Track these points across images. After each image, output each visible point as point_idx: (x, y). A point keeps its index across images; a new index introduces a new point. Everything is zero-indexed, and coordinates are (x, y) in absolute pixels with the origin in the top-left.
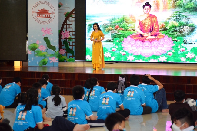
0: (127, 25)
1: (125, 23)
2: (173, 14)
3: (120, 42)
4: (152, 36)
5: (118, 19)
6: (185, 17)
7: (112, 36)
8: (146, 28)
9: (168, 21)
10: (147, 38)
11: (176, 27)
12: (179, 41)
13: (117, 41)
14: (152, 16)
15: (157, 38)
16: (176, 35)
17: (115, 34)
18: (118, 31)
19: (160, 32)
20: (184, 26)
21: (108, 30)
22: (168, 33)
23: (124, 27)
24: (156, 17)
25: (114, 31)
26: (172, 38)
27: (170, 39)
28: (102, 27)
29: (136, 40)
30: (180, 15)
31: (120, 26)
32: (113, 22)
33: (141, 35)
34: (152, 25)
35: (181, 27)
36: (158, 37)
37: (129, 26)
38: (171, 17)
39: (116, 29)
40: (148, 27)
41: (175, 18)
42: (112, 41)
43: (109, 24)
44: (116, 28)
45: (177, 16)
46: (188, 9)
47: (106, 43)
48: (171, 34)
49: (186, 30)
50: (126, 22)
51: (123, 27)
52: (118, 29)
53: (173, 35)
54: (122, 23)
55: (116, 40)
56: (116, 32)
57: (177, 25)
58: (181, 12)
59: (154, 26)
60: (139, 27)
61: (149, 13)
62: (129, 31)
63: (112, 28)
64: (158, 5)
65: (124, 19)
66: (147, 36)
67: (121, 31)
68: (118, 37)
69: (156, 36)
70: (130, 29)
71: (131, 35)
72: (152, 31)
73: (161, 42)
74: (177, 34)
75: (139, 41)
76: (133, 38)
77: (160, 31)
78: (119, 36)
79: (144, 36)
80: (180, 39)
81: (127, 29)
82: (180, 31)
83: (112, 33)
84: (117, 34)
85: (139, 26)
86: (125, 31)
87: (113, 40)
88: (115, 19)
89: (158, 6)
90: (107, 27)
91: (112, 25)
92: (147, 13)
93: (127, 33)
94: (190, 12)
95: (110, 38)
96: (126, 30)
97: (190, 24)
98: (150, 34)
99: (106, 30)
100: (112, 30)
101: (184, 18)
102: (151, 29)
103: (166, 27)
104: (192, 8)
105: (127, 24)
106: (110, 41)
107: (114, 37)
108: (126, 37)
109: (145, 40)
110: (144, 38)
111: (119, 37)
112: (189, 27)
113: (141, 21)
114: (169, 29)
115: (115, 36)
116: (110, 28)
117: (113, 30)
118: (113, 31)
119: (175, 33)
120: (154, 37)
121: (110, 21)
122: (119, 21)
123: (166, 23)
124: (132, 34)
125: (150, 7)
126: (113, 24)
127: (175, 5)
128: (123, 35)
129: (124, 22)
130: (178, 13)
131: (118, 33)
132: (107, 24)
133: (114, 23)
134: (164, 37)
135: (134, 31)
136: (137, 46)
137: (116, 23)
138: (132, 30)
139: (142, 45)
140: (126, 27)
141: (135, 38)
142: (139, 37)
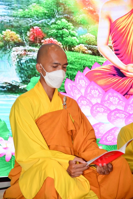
0: (72, 32)
1: (64, 22)
7: (21, 69)
17: (32, 60)
23: (62, 36)
25: (28, 47)
29: (105, 88)
31: (46, 30)
32: (20, 12)
33: (119, 73)
37: (78, 36)
39: (32, 44)
42: (24, 91)
43: (7, 19)
44: (35, 39)
50: (69, 20)
51: (57, 37)
52: (40, 43)
54: (53, 20)
60: (111, 42)
62: (80, 55)
63: (17, 37)
65: (58, 5)
70: (83, 47)
71: (87, 70)
76: (95, 82)
79: (128, 74)
83: (20, 57)
85: (110, 38)
87: (25, 86)
91: (15, 24)
95: (15, 79)
96: (70, 50)
100: (19, 44)
105: (70, 24)
106: (12, 89)
107: (27, 72)
110: (126, 82)
113: (113, 20)
116: (10, 35)
117: (22, 44)
118: (21, 48)
122: (42, 10)
124: (90, 67)
126: (22, 22)
129: (60, 19)
133: (24, 17)
135: (96, 53)
136: (111, 112)
137: (31, 17)
138: (90, 52)
139: (126, 107)
140: (69, 39)
141: (102, 82)
142: (115, 79)
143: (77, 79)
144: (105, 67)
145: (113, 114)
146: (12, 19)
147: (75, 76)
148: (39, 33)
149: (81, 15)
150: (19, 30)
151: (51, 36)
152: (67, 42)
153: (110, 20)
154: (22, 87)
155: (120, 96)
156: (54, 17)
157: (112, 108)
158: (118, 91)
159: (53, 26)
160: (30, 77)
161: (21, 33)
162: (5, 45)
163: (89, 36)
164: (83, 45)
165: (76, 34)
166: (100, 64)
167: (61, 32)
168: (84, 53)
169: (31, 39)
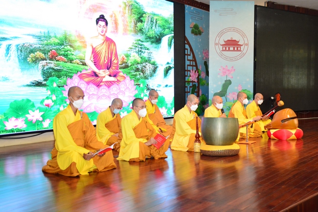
0: (73, 53)
1: (69, 47)
2: (135, 42)
3: (59, 87)
4: (110, 76)
5: (56, 37)
6: (148, 49)
7: (44, 73)
8: (101, 61)
9: (129, 53)
10: (104, 80)
11: (138, 64)
12: (141, 86)
13: (55, 85)
14: (109, 41)
15: (116, 80)
16: (138, 76)
17: (50, 68)
18: (55, 62)
19: (120, 70)
20: (147, 63)
21: (34, 59)
22: (129, 73)
23: (67, 55)
24: (115, 44)
25: (48, 61)
26: (134, 80)
27: (133, 82)
28: (21, 51)
29: (88, 83)
30: (141, 45)
31: (59, 52)
32: (45, 42)
33: (95, 75)
34: (110, 56)
35: (144, 64)
36: (118, 78)
37: (76, 55)
38: (132, 47)
39: (51, 59)
40: (105, 61)
41: (137, 49)
42: (45, 85)
43: (38, 46)
44: (52, 56)
45: (139, 46)
46: (150, 38)
47: (30, 88)
48: (133, 75)
49: (149, 69)
50: (71, 46)
51: (64, 55)
52: (55, 59)
53: (136, 75)
54: (63, 47)
55: (53, 81)
56: (52, 64)
57: (139, 60)
58: (143, 42)
59: (113, 59)
60: (92, 59)
61: (104, 35)
62: (76, 65)
63: (43, 55)
64: (116, 23)
65: (66, 38)
66: (104, 77)
67: (61, 63)
68: (56, 76)
69: (115, 76)
70: (78, 61)
71: (79, 73)
72: (110, 68)
73: (122, 86)
74: (140, 74)
75: (93, 86)
76: (83, 80)
77: (121, 68)
78: (58, 73)
79: (100, 75)
80: (143, 83)
81: (73, 60)
82: (143, 71)
83: (44, 66)
84: (53, 69)
85: (92, 56)
86: (69, 64)
87: (46, 82)
88: (50, 37)
89: (116, 25)
90: (32, 51)
91: (42, 49)
92: (103, 34)
93: (72, 67)
94: (152, 42)
95: (40, 78)
96: (71, 63)
97: (152, 61)
98: (108, 72)
99: (29, 59)
100: (43, 59)
101: (146, 51)
102: (109, 64)
103: (127, 63)
104: (153, 38)
105: (72, 49)
106: (38, 84)
107: (47, 75)
108: (71, 77)
109: (101, 84)
110: (99, 79)
111: (59, 77)
112: (151, 66)
113: (94, 47)
114: (131, 66)
115: (51, 73)
116: (39, 54)
117: (45, 59)
118: (45, 61)
119: (138, 73)
120: (112, 79)
121: (39, 38)
122: (57, 41)
123: (127, 56)
124: (81, 72)
125: (107, 24)
126: (46, 48)
127: (137, 28)
128: (65, 71)
129: (66, 46)
130: (140, 42)
131: (56, 68)
132: (31, 46)
133: (47, 45)
134: (125, 78)
135: (84, 64)
136: (90, 95)
137: (51, 44)
138: (81, 63)
139: (97, 93)
140: (71, 57)
141: (86, 80)
142: (93, 78)
143: (74, 78)
144: (89, 72)
145: (91, 96)
146: (41, 46)
147: (72, 77)
148: (54, 53)
149: (77, 44)
150: (44, 52)
151: (61, 55)
152: (70, 58)
153: (93, 47)
154: (44, 83)
155: (95, 87)
156: (63, 45)
157: (91, 93)
158: (94, 84)
159: (63, 49)
160: (48, 77)
161: (45, 54)
162: (36, 60)
163: (81, 55)
164: (78, 60)
165: (75, 54)
166: (86, 70)
167: (66, 53)
168: (78, 64)
169: (50, 57)
